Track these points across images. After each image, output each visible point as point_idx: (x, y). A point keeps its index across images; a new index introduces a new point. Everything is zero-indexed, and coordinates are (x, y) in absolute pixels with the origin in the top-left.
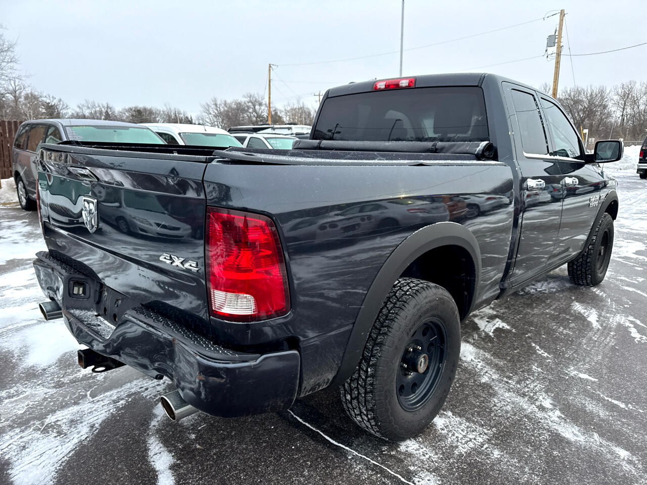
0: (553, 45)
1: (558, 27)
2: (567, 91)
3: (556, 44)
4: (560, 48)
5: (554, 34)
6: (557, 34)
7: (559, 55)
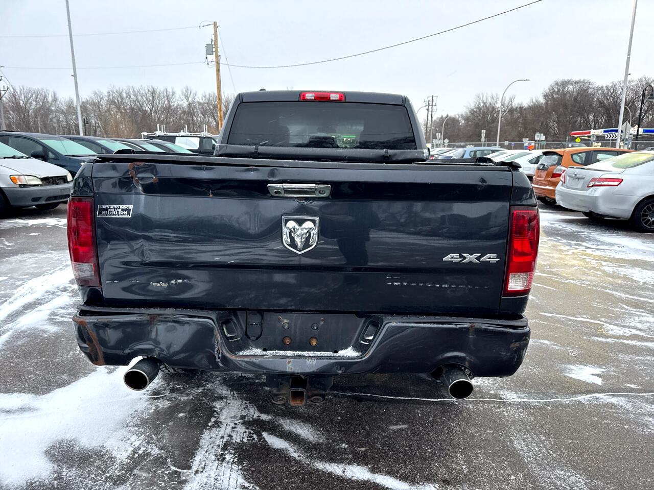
0: (211, 53)
1: (213, 36)
2: (206, 95)
3: (214, 53)
4: (218, 57)
5: (210, 43)
6: (213, 43)
7: (218, 63)
